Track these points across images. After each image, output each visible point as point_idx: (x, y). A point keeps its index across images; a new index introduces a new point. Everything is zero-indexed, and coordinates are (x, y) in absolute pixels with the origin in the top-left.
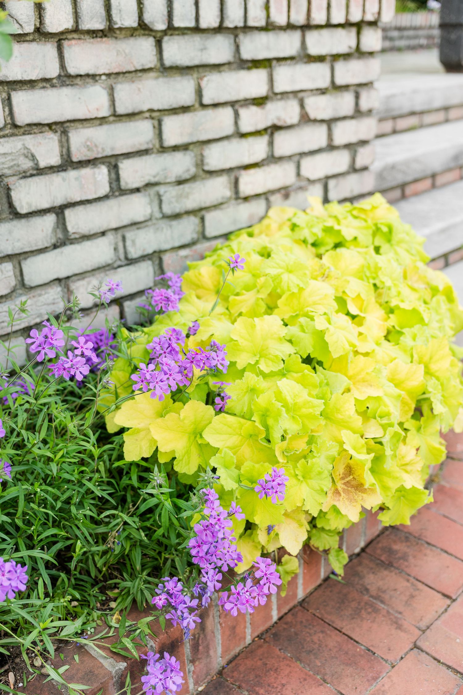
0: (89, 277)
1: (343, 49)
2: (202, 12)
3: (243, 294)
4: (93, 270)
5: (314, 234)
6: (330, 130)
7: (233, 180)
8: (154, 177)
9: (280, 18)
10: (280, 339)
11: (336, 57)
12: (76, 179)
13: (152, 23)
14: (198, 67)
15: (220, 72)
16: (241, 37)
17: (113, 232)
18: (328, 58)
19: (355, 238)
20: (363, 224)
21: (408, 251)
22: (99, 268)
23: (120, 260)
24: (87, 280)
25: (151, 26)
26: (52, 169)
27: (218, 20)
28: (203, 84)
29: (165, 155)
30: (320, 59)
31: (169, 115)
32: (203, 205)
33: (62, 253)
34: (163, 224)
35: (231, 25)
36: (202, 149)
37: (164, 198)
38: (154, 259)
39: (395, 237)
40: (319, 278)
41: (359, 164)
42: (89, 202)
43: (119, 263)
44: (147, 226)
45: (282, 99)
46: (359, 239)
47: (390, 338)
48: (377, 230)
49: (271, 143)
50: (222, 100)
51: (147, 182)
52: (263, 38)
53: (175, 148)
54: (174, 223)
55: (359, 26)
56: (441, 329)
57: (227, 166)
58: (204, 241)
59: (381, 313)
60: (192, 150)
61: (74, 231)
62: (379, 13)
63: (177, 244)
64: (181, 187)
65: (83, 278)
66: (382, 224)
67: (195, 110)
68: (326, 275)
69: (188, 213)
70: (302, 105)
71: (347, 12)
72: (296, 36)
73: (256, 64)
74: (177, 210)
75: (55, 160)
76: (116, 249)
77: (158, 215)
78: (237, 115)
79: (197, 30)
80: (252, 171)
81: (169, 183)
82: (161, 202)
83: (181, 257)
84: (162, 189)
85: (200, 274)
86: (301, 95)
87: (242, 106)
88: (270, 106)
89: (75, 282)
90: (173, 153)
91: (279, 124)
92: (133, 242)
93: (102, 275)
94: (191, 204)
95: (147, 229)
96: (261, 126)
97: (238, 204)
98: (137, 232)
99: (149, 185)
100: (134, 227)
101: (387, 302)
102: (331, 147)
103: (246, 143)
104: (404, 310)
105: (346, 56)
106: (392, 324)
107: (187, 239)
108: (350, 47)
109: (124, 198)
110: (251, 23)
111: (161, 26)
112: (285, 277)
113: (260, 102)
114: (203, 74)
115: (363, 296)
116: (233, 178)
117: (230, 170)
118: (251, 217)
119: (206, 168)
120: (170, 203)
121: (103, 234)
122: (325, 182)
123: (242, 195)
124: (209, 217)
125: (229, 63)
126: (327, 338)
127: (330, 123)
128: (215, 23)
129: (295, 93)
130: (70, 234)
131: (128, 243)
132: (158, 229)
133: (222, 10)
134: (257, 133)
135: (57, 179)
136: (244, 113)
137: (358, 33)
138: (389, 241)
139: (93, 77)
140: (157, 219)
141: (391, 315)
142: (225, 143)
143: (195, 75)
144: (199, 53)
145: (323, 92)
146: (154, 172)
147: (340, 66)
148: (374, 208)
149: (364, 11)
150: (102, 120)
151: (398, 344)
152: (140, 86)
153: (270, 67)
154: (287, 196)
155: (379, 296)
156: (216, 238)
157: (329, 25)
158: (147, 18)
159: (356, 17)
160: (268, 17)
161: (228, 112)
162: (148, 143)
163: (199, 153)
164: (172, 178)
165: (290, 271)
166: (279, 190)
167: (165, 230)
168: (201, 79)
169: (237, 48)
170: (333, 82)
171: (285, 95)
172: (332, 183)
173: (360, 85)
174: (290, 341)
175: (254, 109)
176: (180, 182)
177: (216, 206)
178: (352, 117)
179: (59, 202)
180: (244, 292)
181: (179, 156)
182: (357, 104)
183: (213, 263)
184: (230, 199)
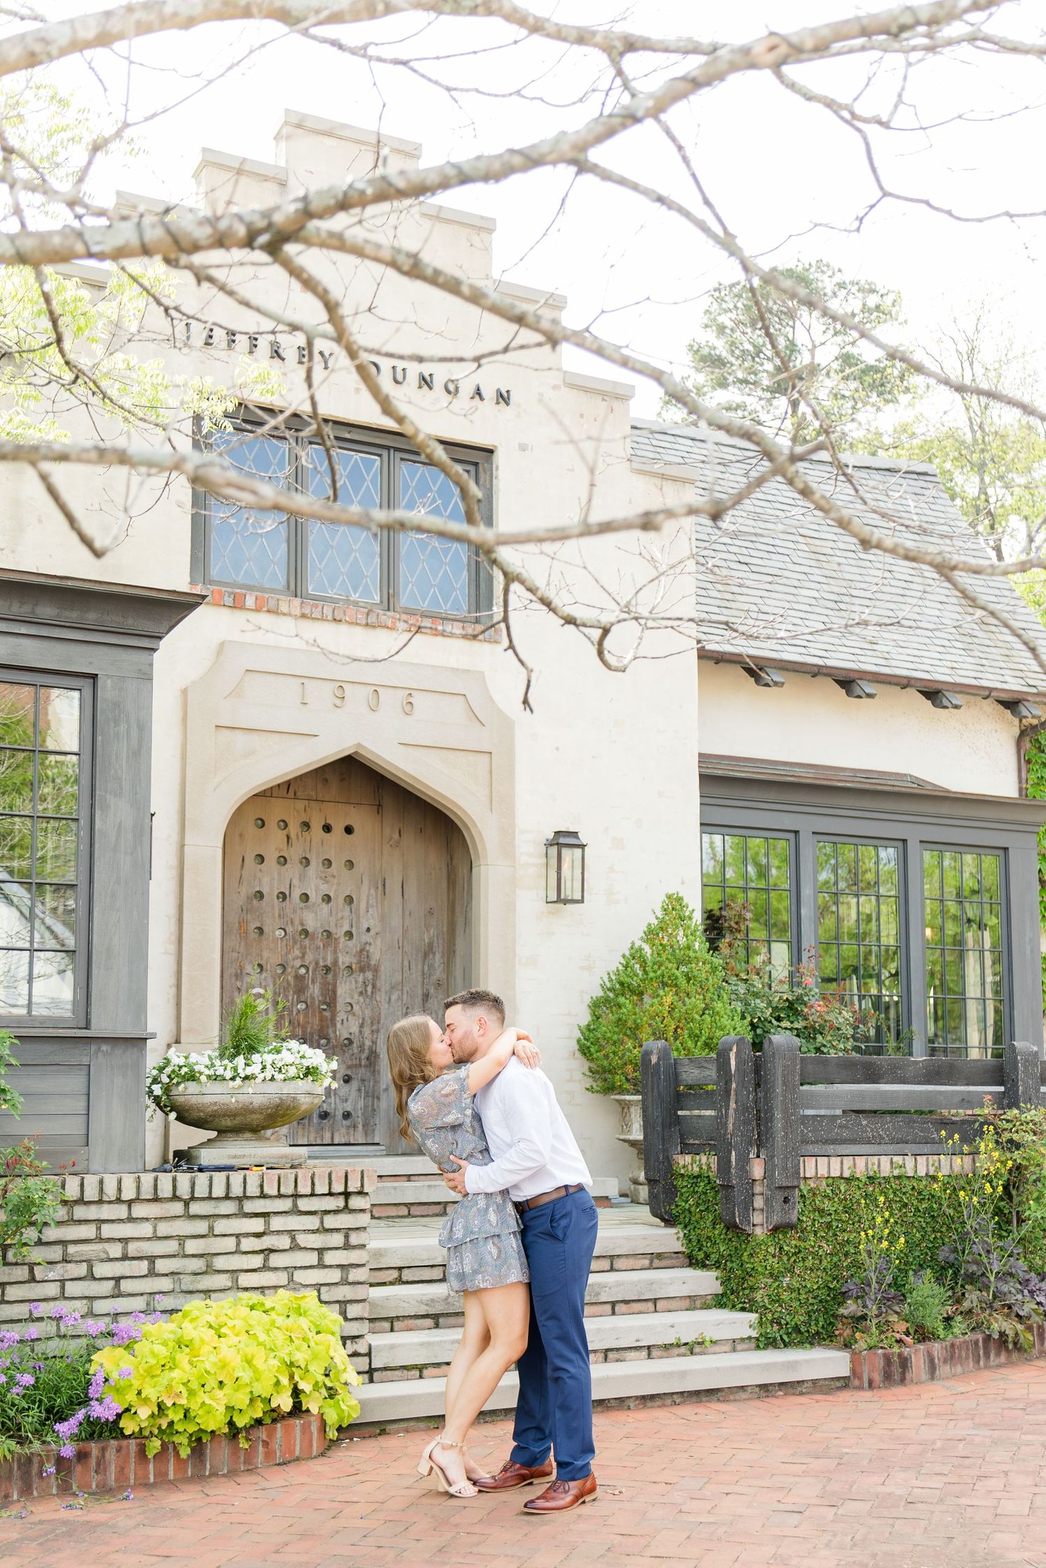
1: (333, 1208)
2: (213, 1190)
6: (319, 1254)
7: (233, 1277)
8: (178, 1269)
9: (272, 1192)
11: (325, 1212)
12: (130, 1265)
14: (212, 1216)
15: (228, 1219)
16: (243, 1201)
17: (148, 1294)
18: (317, 1212)
25: (181, 1197)
26: (117, 1259)
27: (226, 1194)
28: (215, 1224)
29: (186, 1259)
30: (311, 1213)
31: (190, 1239)
32: (212, 1288)
34: (182, 1294)
35: (235, 1196)
36: (211, 1258)
37: (182, 1281)
41: (351, 1280)
42: (135, 1277)
45: (276, 1234)
49: (266, 1259)
50: (228, 1233)
51: (172, 1271)
52: (260, 1202)
53: (193, 1256)
54: (188, 1295)
55: (344, 1195)
57: (230, 1269)
60: (204, 1258)
61: (124, 1291)
62: (362, 1187)
64: (196, 1277)
67: (208, 1237)
69: (199, 1291)
70: (293, 1239)
71: (330, 1184)
72: (286, 1200)
73: (256, 1215)
74: (191, 1289)
75: (119, 1255)
77: (178, 1290)
78: (239, 1241)
79: (210, 1198)
80: (249, 1274)
81: (187, 1274)
82: (180, 1283)
84: (181, 1277)
86: (292, 1233)
87: (242, 1236)
88: (265, 1238)
90: (191, 1258)
91: (274, 1248)
92: (127, 1285)
94: (201, 1287)
95: (169, 1296)
96: (258, 1249)
97: (239, 1291)
99: (172, 1273)
102: (323, 1266)
103: (245, 1257)
105: (336, 1212)
108: (339, 1206)
109: (156, 1278)
110: (249, 1194)
111: (186, 1197)
113: (258, 1235)
114: (214, 1220)
116: (233, 1275)
117: (232, 1271)
119: (214, 1268)
120: (186, 1284)
121: (142, 1294)
122: (317, 1287)
123: (240, 1286)
124: (214, 1295)
125: (235, 1214)
127: (319, 1251)
129: (289, 1232)
130: (122, 1292)
134: (255, 1252)
135: (118, 1264)
136: (244, 1240)
137: (344, 1199)
139: (147, 1219)
142: (229, 1256)
143: (209, 1220)
144: (212, 1210)
145: (312, 1232)
146: (178, 1267)
147: (329, 1217)
149: (346, 1186)
150: (149, 1239)
152: (173, 1224)
153: (267, 1217)
157: (315, 1195)
158: (178, 1193)
159: (339, 1190)
160: (262, 1191)
161: (233, 1240)
162: (174, 1252)
163: (209, 1260)
164: (190, 1272)
168: (214, 1222)
169: (240, 1207)
170: (323, 1227)
171: (277, 1232)
172: (324, 1289)
173: (349, 1229)
175: (253, 1239)
176: (195, 1274)
178: (342, 1248)
179: (117, 1275)
181: (195, 1260)
182: (347, 1241)
184: (231, 1288)
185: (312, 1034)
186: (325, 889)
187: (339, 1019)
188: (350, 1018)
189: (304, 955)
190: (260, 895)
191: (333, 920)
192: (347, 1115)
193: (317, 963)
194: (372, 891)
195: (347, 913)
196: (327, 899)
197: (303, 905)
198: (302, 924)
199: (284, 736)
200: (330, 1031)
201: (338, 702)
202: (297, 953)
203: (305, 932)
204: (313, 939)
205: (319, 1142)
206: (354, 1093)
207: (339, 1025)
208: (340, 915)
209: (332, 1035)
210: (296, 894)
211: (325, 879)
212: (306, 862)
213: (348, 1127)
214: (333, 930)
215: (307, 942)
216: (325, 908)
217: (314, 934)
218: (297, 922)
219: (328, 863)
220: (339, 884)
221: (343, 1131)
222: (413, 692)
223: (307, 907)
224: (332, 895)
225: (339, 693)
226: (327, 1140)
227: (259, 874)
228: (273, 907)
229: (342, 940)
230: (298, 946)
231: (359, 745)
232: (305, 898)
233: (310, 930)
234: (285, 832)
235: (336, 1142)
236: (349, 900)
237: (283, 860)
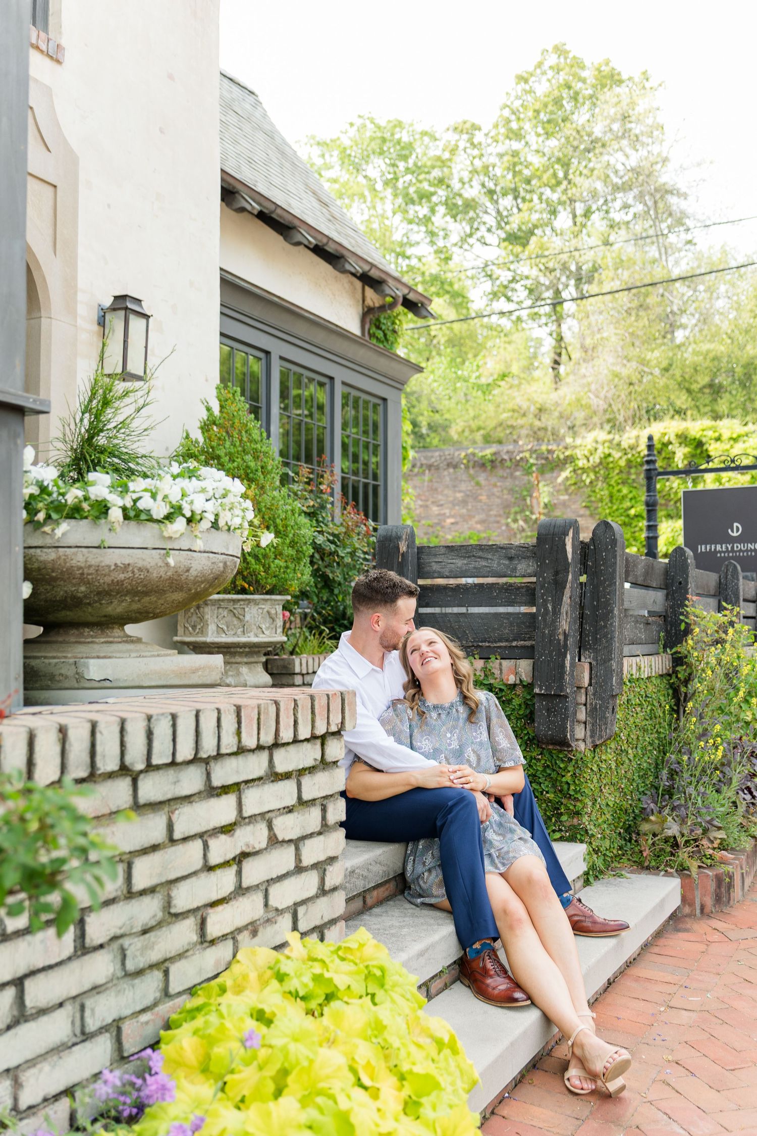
0: (41, 1062)
1: (309, 763)
2: (178, 747)
3: (240, 1072)
4: (47, 1053)
5: (305, 985)
6: (297, 849)
7: (199, 921)
8: (120, 928)
9: (250, 741)
10: (299, 1127)
11: (301, 772)
12: (42, 941)
13: (132, 764)
14: (169, 800)
15: (191, 802)
16: (212, 764)
17: (71, 1001)
18: (294, 773)
19: (349, 987)
20: (352, 967)
21: (403, 996)
22: (52, 1050)
23: (75, 1035)
24: (39, 1066)
25: (130, 767)
26: (18, 934)
27: (193, 753)
28: (174, 818)
29: (133, 901)
30: (287, 776)
31: (139, 856)
32: (168, 956)
33: (16, 1034)
34: (125, 984)
35: (205, 756)
36: (170, 889)
37: (128, 953)
38: (112, 1030)
39: (388, 982)
40: (324, 1044)
41: (328, 886)
42: (51, 967)
43: (75, 1040)
44: (107, 989)
45: (250, 823)
46: (352, 987)
47: (408, 1111)
48: (369, 976)
49: (239, 873)
50: (192, 833)
51: (112, 935)
52: (232, 763)
53: (143, 893)
54: (137, 981)
55: (323, 738)
56: (455, 1092)
57: (195, 905)
58: (167, 999)
59: (393, 1080)
60: (159, 892)
61: (32, 1005)
62: (342, 723)
63: (138, 1008)
64: (147, 936)
65: (34, 1065)
66: (374, 966)
67: (165, 847)
68: (331, 1040)
69: (152, 967)
70: (270, 827)
71: (313, 727)
72: (264, 756)
73: (225, 790)
74: (141, 966)
75: (23, 922)
76: (73, 1023)
77: (120, 973)
78: (206, 846)
79: (173, 764)
80: (220, 908)
81: (134, 933)
82: (124, 957)
83: (142, 1024)
84: (126, 942)
85: (182, 1048)
86: (267, 816)
87: (210, 836)
88: (239, 832)
89: (24, 1071)
90: (141, 898)
91: (247, 850)
92: (93, 1010)
93: (55, 1058)
94: (155, 956)
95: (108, 992)
96: (230, 856)
97: (205, 949)
98: (97, 997)
99: (113, 939)
100: (94, 992)
101: (396, 1066)
102: (299, 869)
103: (214, 877)
104: (418, 1075)
105: (311, 770)
106: (408, 1093)
107: (148, 1002)
108: (315, 760)
109: (87, 958)
110: (224, 751)
111: (140, 766)
112: (293, 1047)
113: (227, 829)
114: (175, 807)
115: (373, 1063)
116: (199, 917)
117: (198, 909)
118: (217, 962)
119: (173, 911)
120: (135, 957)
121: (61, 1005)
122: (294, 910)
123: (209, 938)
124: (174, 969)
125: (199, 793)
126: (353, 1120)
127: (297, 843)
128: (190, 757)
129: (262, 815)
130: (28, 1009)
131: (87, 1013)
132: (119, 991)
133: (197, 742)
134: (226, 864)
136: (213, 843)
137: (323, 745)
138: (382, 986)
140: (118, 978)
141: (404, 1083)
142: (193, 880)
143: (166, 809)
144: (173, 787)
145: (290, 810)
146: (120, 924)
147: (306, 781)
148: (361, 946)
149: (328, 723)
151: (418, 1118)
152: (114, 829)
153: (239, 790)
154: (254, 933)
155: (387, 1058)
156: (180, 994)
157: (295, 741)
158: (128, 760)
159: (321, 730)
160: (240, 741)
161: (197, 844)
162: (117, 890)
163: (166, 893)
164: (138, 929)
165: (296, 1040)
166: (245, 927)
167: (127, 992)
168: (173, 813)
169: (208, 775)
170: (300, 797)
171: (252, 819)
172: (301, 910)
173: (326, 797)
174: (310, 1127)
175: (223, 837)
176: (145, 932)
177: (181, 956)
178: (320, 833)
179: (20, 972)
180: (241, 1068)
181: (146, 900)
182: (324, 818)
183: (195, 1032)
184: (195, 944)
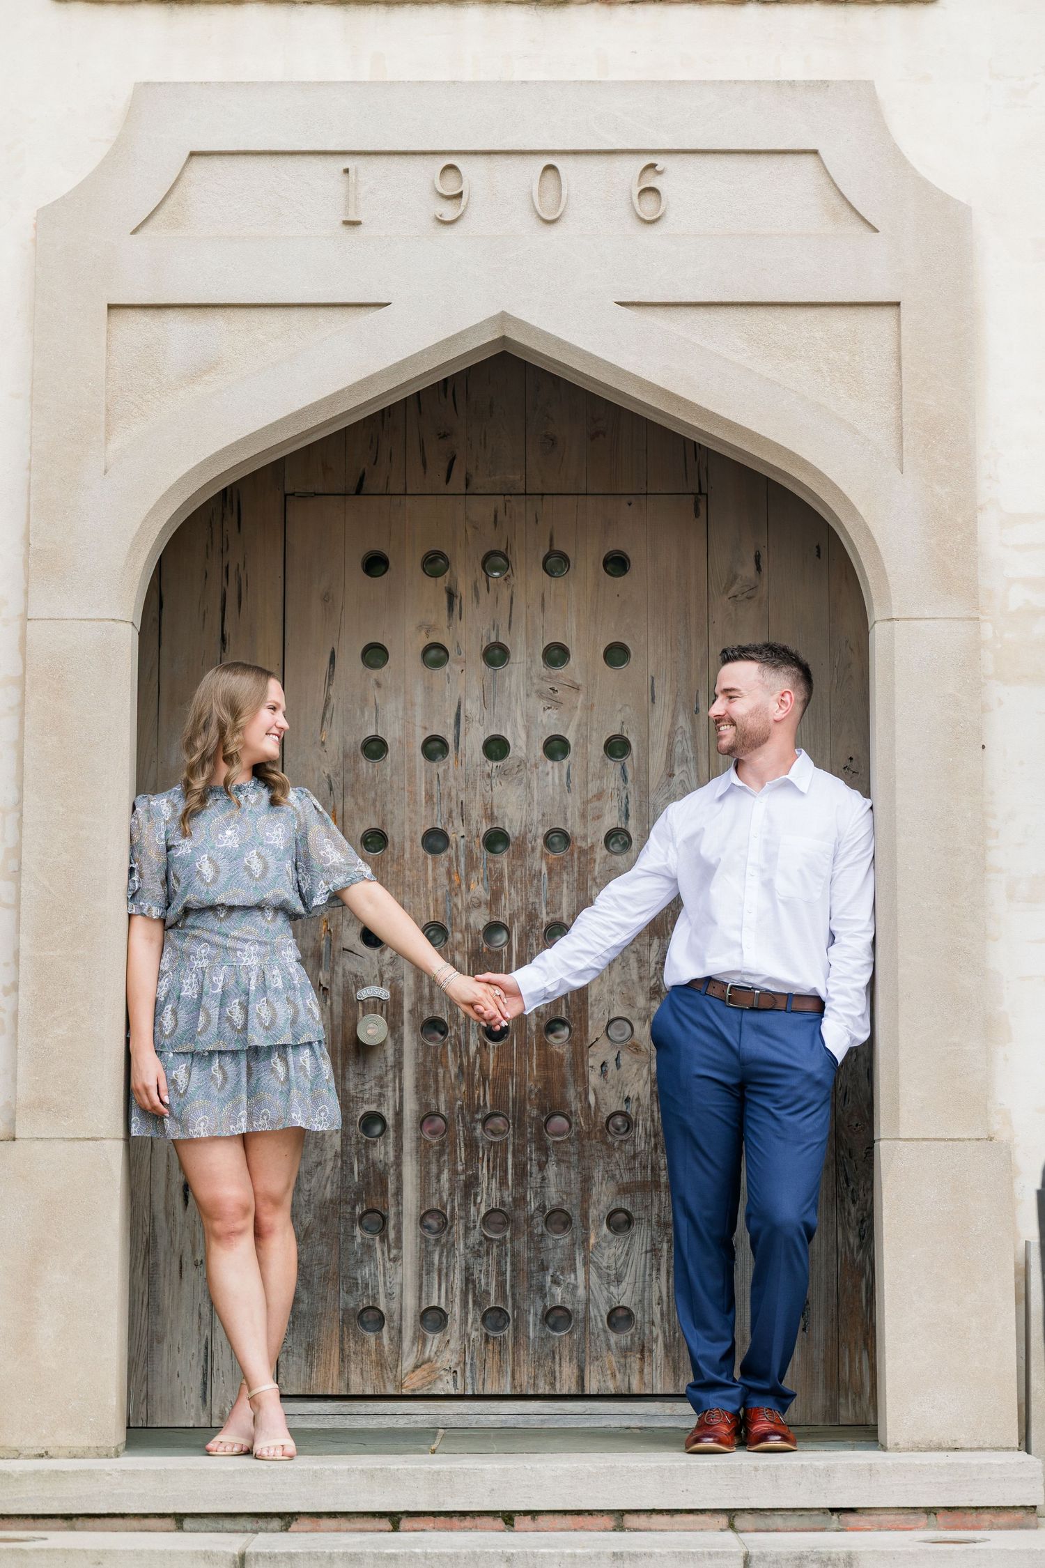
185: (520, 1103)
186: (550, 722)
187: (593, 1062)
188: (625, 1058)
189: (496, 895)
190: (375, 748)
191: (574, 802)
192: (619, 1318)
193: (532, 917)
194: (683, 722)
195: (612, 780)
196: (556, 747)
197: (491, 765)
198: (491, 817)
199: (296, 314)
200: (571, 1094)
201: (449, 211)
202: (479, 890)
203: (496, 840)
204: (521, 851)
205: (544, 1389)
206: (639, 1259)
207: (594, 1078)
208: (593, 787)
209: (576, 1105)
210: (474, 739)
211: (552, 698)
212: (496, 655)
213: (625, 1351)
214: (574, 827)
215: (503, 860)
216: (554, 771)
217: (522, 840)
218: (476, 812)
219: (556, 655)
220: (589, 708)
221: (612, 1359)
222: (661, 162)
223: (504, 773)
224: (570, 736)
225: (450, 188)
226: (567, 1385)
227: (374, 693)
228: (412, 777)
229: (601, 852)
230: (481, 873)
231: (504, 317)
232: (496, 748)
233: (513, 831)
234: (442, 582)
235: (592, 1388)
236: (617, 747)
237: (435, 655)
